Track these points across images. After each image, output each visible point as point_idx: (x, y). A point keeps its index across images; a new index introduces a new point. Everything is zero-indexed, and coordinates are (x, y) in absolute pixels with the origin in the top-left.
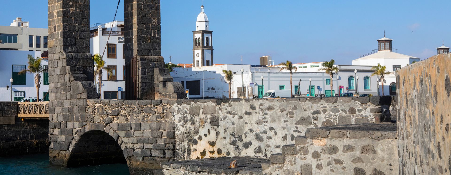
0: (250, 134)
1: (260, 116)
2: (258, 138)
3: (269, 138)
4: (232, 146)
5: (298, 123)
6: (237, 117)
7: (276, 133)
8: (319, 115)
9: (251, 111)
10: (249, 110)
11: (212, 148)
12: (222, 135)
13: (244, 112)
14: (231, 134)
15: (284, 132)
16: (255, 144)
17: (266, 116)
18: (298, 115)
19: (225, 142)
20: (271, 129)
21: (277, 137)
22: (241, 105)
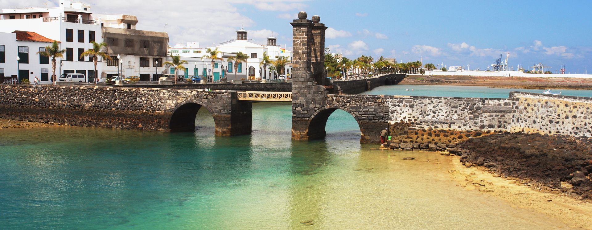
0: (430, 111)
1: (436, 105)
2: (434, 112)
3: (439, 112)
4: (420, 115)
5: (452, 107)
6: (423, 105)
7: (442, 111)
8: (461, 105)
9: (431, 103)
10: (430, 102)
11: (409, 116)
12: (415, 110)
13: (427, 103)
14: (420, 111)
15: (446, 111)
16: (432, 114)
17: (438, 105)
18: (452, 105)
19: (416, 114)
20: (440, 109)
21: (443, 112)
22: (426, 101)
